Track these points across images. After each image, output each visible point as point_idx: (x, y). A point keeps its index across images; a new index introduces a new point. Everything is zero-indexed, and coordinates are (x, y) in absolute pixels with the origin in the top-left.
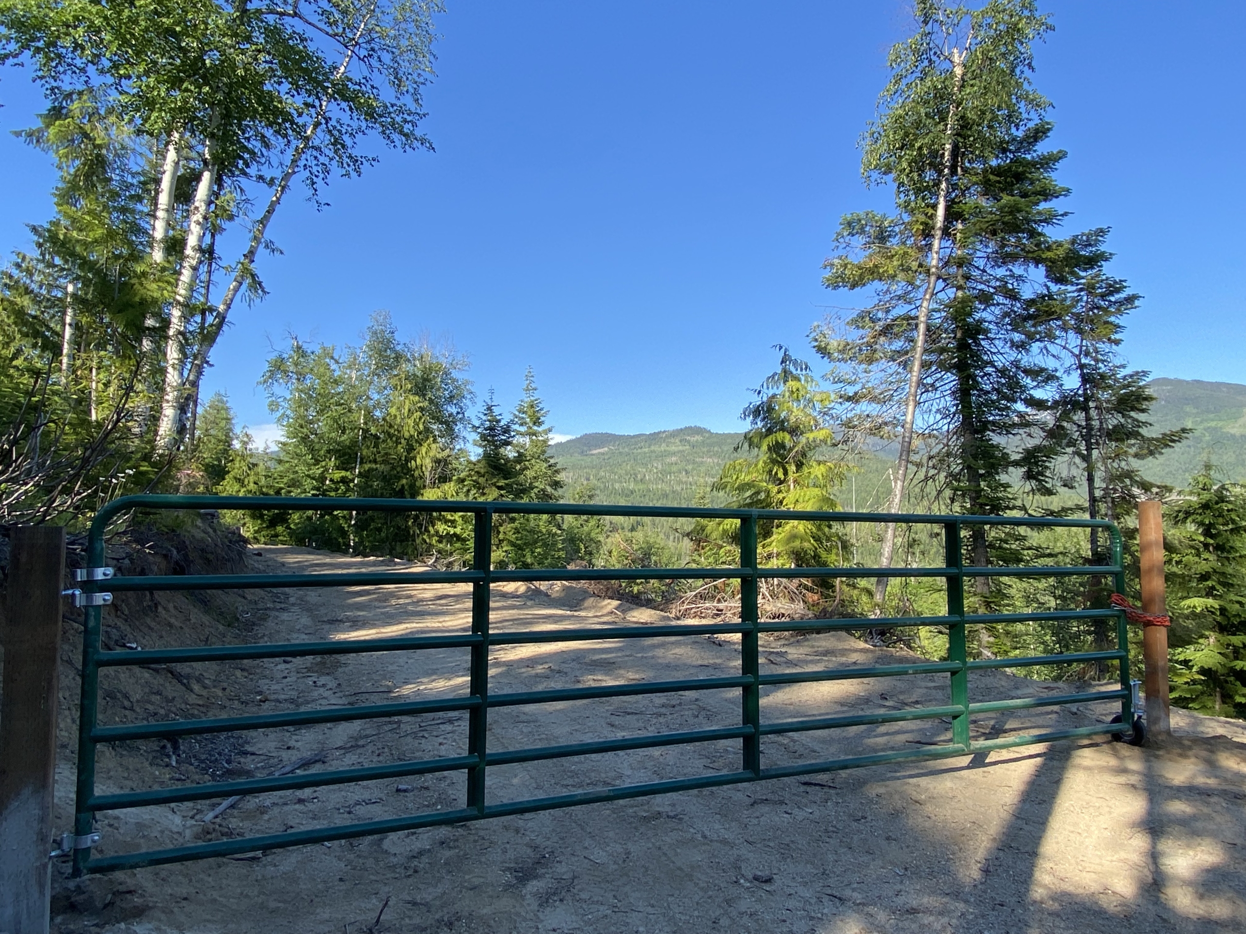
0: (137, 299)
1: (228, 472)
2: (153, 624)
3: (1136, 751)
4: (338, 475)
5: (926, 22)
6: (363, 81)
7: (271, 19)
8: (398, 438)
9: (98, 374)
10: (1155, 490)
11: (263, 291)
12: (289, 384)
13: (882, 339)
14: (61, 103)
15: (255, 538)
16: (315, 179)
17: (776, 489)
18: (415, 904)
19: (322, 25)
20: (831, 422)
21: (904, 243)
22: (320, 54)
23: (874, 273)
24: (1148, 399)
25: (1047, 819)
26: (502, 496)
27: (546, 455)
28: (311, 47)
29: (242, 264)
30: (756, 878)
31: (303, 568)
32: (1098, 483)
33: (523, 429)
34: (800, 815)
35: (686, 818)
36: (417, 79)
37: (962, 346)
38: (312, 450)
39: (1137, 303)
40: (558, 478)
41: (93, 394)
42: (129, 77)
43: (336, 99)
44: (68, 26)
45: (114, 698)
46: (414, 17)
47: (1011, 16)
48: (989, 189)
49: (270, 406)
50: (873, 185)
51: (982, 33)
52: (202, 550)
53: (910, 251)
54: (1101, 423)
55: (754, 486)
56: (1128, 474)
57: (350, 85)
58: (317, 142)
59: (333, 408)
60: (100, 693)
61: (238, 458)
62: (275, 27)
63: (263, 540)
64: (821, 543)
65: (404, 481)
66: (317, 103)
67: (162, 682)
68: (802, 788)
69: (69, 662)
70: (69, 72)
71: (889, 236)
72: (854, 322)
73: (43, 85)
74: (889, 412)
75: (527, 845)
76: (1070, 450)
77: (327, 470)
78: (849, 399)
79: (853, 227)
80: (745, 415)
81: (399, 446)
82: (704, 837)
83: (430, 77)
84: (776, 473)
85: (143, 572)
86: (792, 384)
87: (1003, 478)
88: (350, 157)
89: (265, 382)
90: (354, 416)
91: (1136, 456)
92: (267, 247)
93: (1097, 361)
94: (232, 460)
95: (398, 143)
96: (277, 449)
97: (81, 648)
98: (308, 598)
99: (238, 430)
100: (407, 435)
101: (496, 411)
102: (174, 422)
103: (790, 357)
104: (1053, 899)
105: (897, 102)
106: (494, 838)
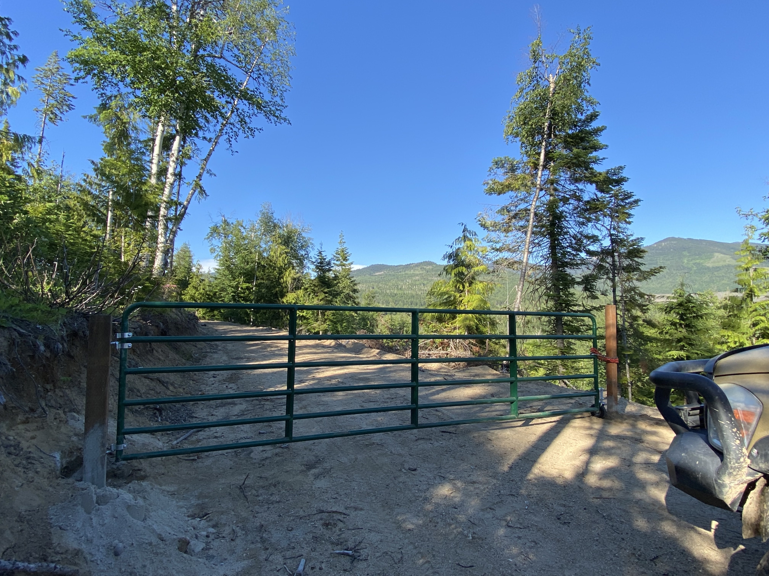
0: (143, 203)
1: (190, 284)
2: (151, 359)
3: (600, 420)
4: (245, 285)
5: (535, 62)
6: (255, 90)
7: (209, 60)
8: (275, 267)
9: (125, 239)
10: (646, 297)
11: (206, 195)
12: (221, 239)
13: (514, 220)
14: (106, 101)
15: (203, 317)
16: (231, 139)
17: (458, 295)
18: (261, 477)
19: (234, 62)
20: (487, 262)
21: (524, 173)
22: (234, 77)
23: (509, 187)
24: (643, 251)
25: (546, 448)
26: (326, 297)
27: (350, 276)
28: (230, 73)
29: (196, 181)
30: (409, 469)
31: (226, 332)
32: (618, 293)
33: (338, 263)
34: (436, 444)
35: (385, 445)
36: (282, 89)
37: (553, 224)
38: (232, 273)
39: (639, 203)
40: (356, 287)
41: (123, 249)
42: (139, 89)
43: (242, 100)
44: (109, 64)
45: (132, 391)
46: (280, 58)
47: (579, 58)
48: (567, 145)
49: (211, 250)
50: (510, 142)
51: (564, 66)
52: (175, 323)
53: (527, 176)
54: (620, 263)
55: (447, 294)
56: (633, 289)
57: (249, 92)
58: (232, 121)
59: (243, 251)
60: (127, 389)
61: (195, 277)
62: (211, 64)
63: (207, 318)
64: (481, 322)
65: (277, 289)
66: (232, 101)
67: (155, 385)
68: (441, 434)
69: (113, 375)
70: (110, 86)
71: (516, 169)
72: (499, 212)
73: (97, 92)
74: (516, 257)
75: (314, 456)
76: (605, 277)
77: (239, 283)
78: (497, 250)
79: (499, 164)
80: (444, 258)
81: (275, 272)
82: (391, 452)
83: (289, 88)
84: (459, 287)
85: (146, 334)
86: (468, 243)
87: (571, 290)
88: (249, 128)
89: (208, 238)
90: (253, 256)
91: (637, 280)
92: (208, 172)
93: (618, 232)
94: (192, 278)
95: (273, 121)
96: (214, 272)
97: (118, 369)
98: (227, 347)
99: (195, 262)
100: (279, 266)
101: (324, 254)
102: (162, 260)
103: (467, 229)
104: (535, 479)
105: (521, 102)
106: (300, 453)
